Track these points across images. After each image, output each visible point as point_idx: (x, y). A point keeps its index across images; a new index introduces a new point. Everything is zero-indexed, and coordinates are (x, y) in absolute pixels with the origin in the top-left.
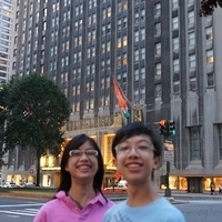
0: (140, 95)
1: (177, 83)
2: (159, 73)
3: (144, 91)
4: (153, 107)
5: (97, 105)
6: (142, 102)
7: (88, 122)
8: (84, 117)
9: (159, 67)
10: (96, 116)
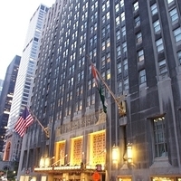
0: (124, 86)
1: (164, 62)
2: (142, 59)
3: (127, 82)
4: (138, 94)
5: (85, 106)
6: (126, 92)
7: (77, 123)
8: (74, 119)
9: (141, 53)
10: (83, 116)
